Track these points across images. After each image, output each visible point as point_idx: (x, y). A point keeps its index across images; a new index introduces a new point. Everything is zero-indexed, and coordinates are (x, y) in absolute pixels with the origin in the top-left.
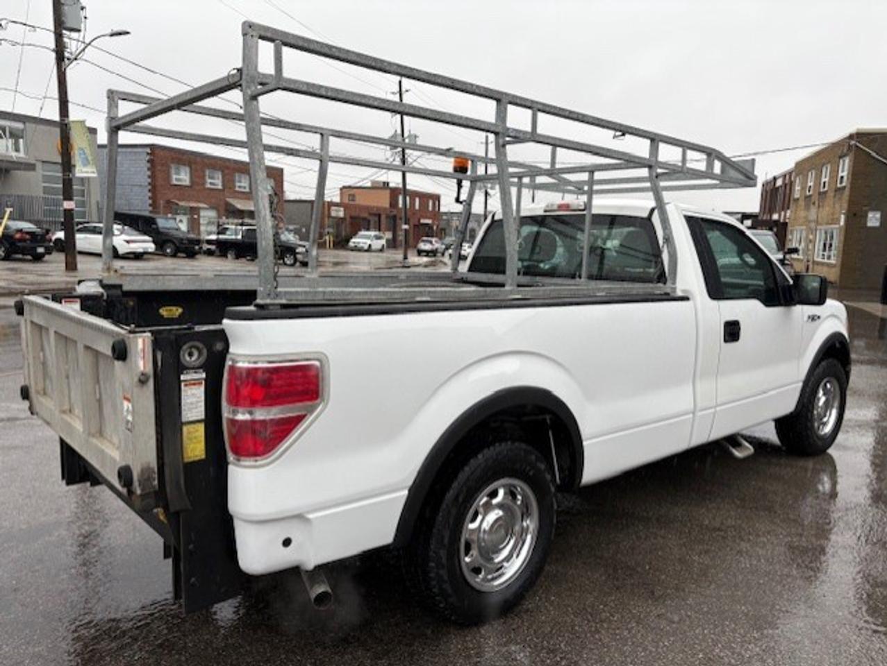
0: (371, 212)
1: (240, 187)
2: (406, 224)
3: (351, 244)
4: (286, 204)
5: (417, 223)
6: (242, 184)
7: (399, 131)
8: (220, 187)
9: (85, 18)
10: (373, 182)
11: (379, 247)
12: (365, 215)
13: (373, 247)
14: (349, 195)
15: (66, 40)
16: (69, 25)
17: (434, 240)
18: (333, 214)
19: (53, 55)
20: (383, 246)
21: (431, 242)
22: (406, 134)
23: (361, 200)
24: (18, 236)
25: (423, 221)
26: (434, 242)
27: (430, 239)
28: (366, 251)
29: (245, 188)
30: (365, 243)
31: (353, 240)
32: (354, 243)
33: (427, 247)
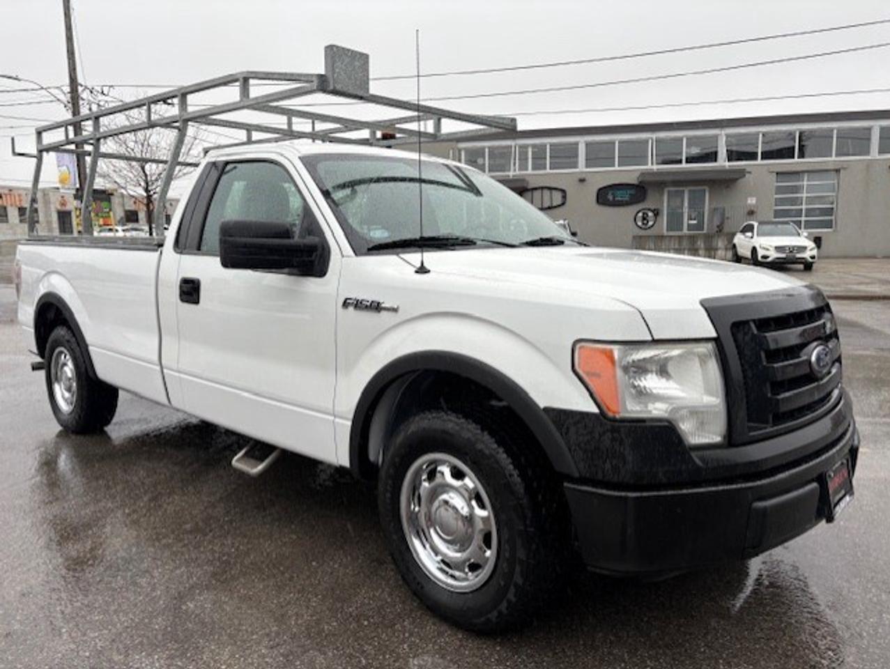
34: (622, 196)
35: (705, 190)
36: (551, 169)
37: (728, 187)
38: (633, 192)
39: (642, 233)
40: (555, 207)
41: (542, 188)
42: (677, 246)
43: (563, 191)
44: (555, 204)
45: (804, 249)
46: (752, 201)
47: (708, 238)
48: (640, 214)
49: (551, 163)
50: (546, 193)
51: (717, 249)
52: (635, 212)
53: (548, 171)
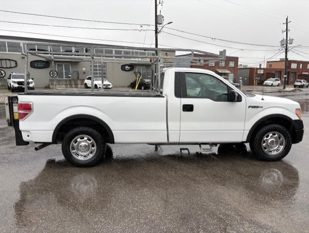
0: (276, 71)
1: (221, 65)
2: (285, 75)
3: (264, 84)
4: (239, 70)
5: (301, 74)
6: (222, 64)
7: (285, 38)
8: (214, 65)
9: (164, 20)
10: (280, 59)
11: (277, 84)
12: (274, 72)
13: (274, 85)
14: (269, 65)
15: (158, 27)
16: (159, 23)
17: (302, 80)
18: (258, 72)
19: (155, 32)
20: (279, 84)
21: (301, 82)
22: (288, 39)
23: (274, 66)
24: (147, 84)
25: (303, 73)
26: (302, 82)
27: (301, 80)
28: (271, 86)
29: (223, 65)
30: (270, 83)
31: (266, 82)
32: (265, 83)
33: (299, 84)
34: (40, 65)
35: (69, 65)
36: (8, 52)
37: (77, 64)
38: (45, 64)
39: (53, 79)
40: (13, 67)
41: (6, 59)
42: (65, 84)
43: (16, 61)
44: (12, 66)
45: (109, 85)
46: (84, 69)
47: (75, 81)
48: (52, 72)
49: (8, 49)
50: (8, 62)
51: (78, 84)
52: (50, 71)
53: (7, 52)
